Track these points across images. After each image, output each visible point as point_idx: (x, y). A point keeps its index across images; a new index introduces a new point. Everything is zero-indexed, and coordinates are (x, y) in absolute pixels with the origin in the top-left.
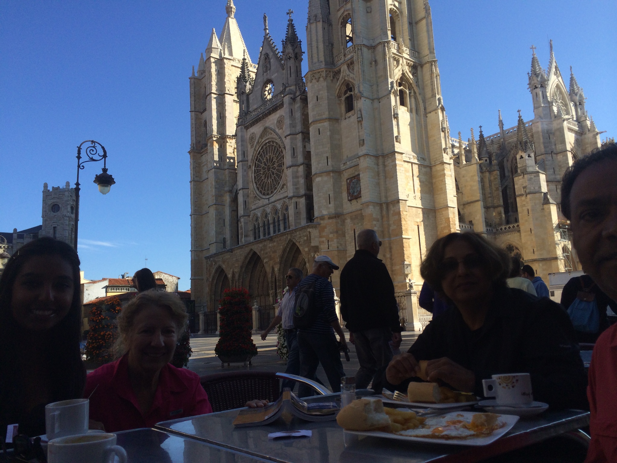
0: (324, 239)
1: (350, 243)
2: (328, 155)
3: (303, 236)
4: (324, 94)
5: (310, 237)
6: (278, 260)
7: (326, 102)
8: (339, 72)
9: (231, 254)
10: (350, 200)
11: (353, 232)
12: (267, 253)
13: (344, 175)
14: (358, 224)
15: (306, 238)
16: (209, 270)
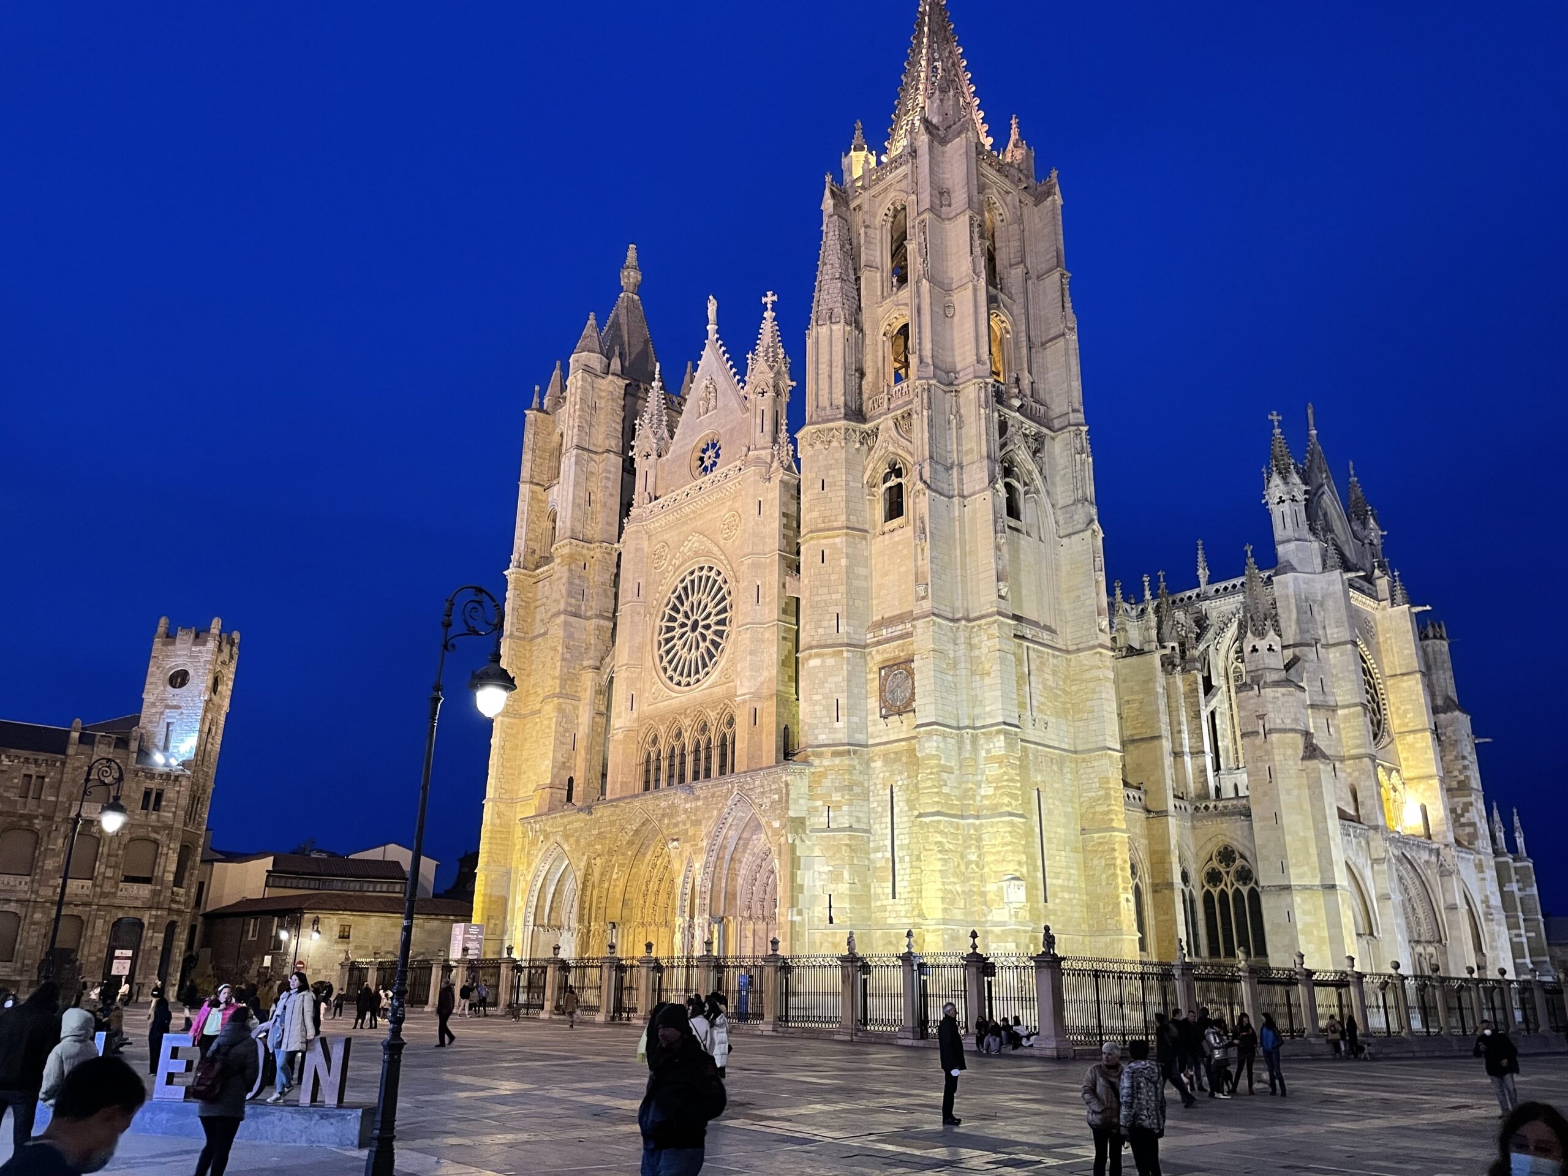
0: (819, 803)
1: (881, 817)
2: (838, 609)
3: (771, 790)
4: (839, 476)
5: (788, 795)
6: (705, 844)
7: (844, 493)
8: (875, 433)
10: (885, 717)
11: (888, 791)
12: (676, 825)
13: (872, 658)
14: (901, 773)
15: (776, 797)
16: (528, 853)
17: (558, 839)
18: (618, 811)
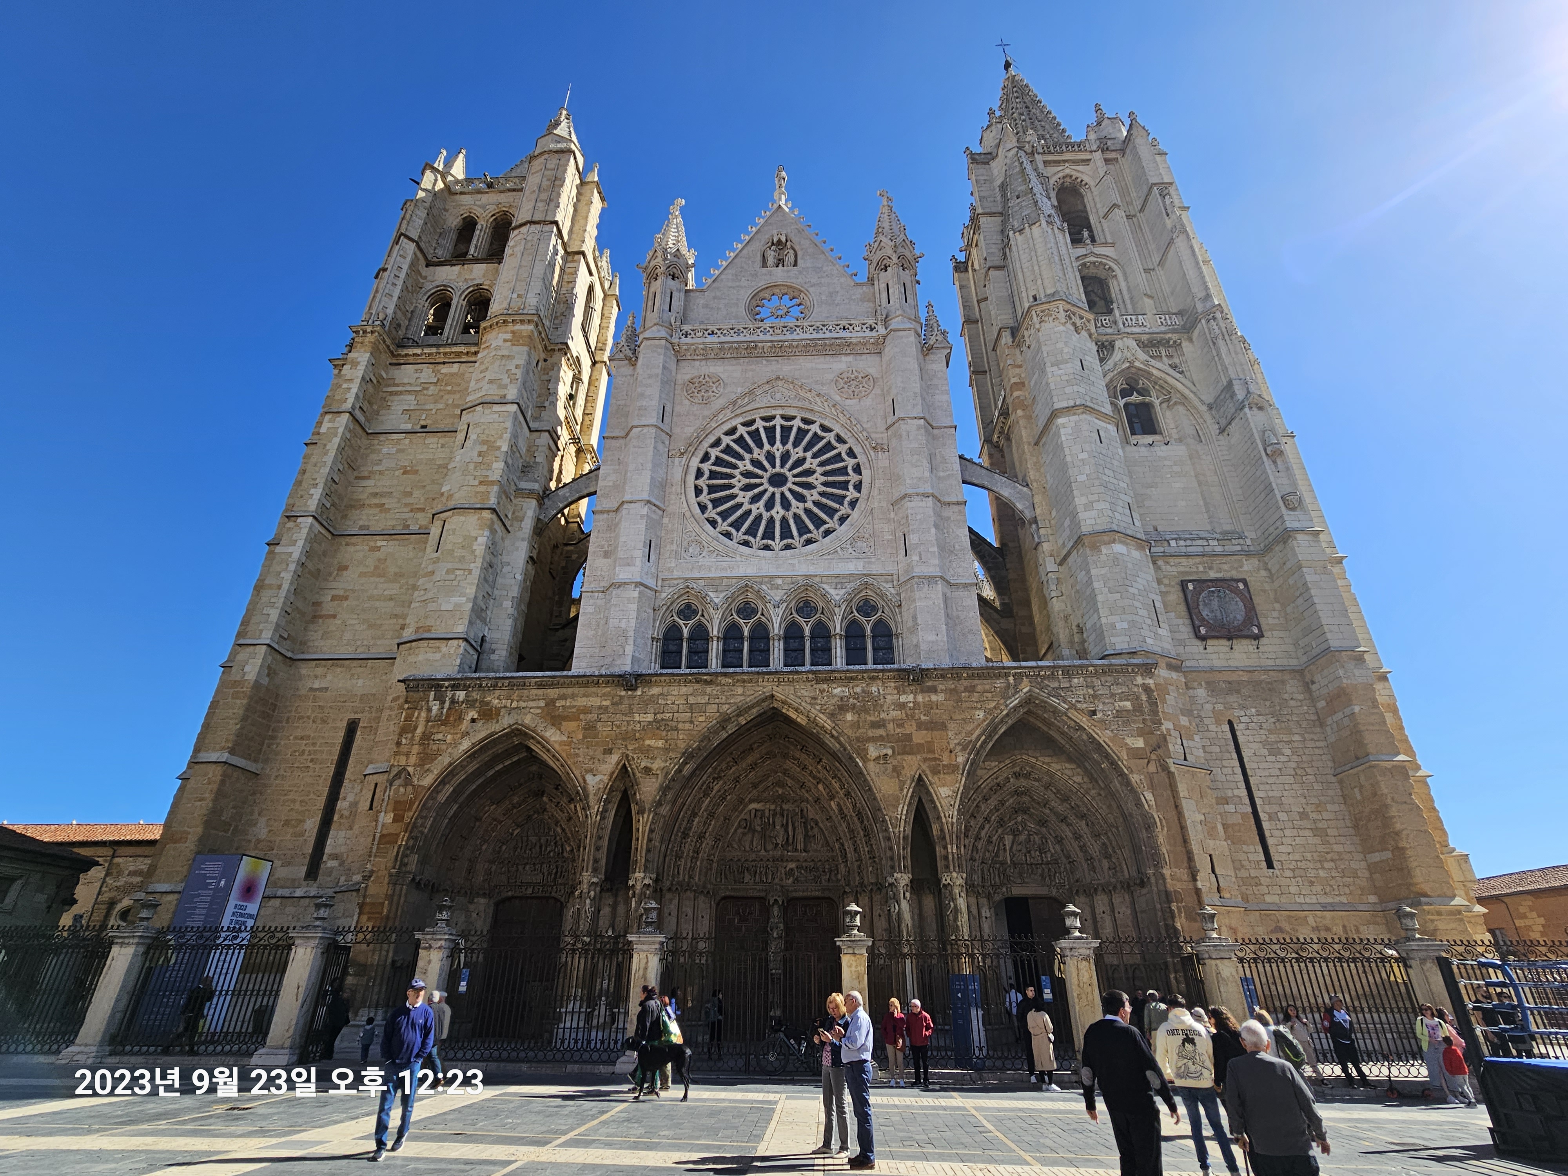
0: (1169, 725)
1: (1220, 759)
2: (1128, 500)
3: (1113, 695)
4: (1094, 365)
6: (961, 759)
8: (1107, 345)
9: (623, 693)
10: (1203, 639)
11: (1226, 728)
12: (880, 724)
14: (1244, 707)
15: (1128, 705)
16: (426, 737)
17: (528, 720)
18: (709, 689)
